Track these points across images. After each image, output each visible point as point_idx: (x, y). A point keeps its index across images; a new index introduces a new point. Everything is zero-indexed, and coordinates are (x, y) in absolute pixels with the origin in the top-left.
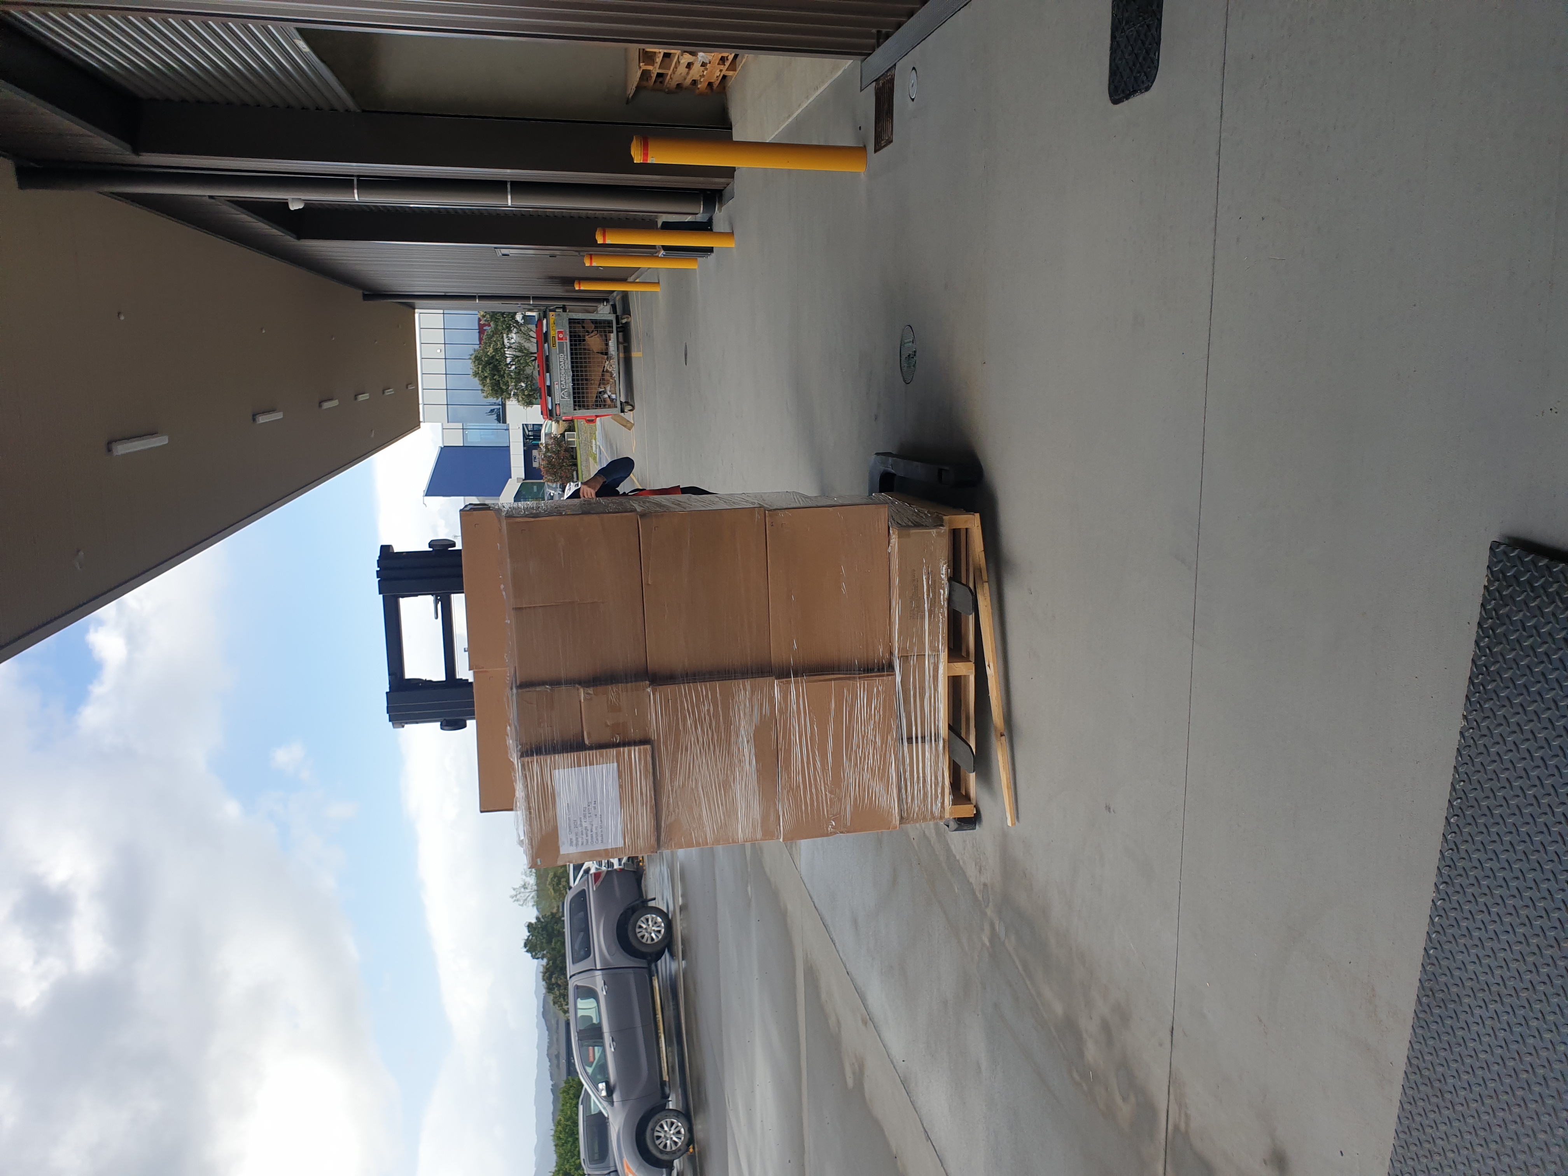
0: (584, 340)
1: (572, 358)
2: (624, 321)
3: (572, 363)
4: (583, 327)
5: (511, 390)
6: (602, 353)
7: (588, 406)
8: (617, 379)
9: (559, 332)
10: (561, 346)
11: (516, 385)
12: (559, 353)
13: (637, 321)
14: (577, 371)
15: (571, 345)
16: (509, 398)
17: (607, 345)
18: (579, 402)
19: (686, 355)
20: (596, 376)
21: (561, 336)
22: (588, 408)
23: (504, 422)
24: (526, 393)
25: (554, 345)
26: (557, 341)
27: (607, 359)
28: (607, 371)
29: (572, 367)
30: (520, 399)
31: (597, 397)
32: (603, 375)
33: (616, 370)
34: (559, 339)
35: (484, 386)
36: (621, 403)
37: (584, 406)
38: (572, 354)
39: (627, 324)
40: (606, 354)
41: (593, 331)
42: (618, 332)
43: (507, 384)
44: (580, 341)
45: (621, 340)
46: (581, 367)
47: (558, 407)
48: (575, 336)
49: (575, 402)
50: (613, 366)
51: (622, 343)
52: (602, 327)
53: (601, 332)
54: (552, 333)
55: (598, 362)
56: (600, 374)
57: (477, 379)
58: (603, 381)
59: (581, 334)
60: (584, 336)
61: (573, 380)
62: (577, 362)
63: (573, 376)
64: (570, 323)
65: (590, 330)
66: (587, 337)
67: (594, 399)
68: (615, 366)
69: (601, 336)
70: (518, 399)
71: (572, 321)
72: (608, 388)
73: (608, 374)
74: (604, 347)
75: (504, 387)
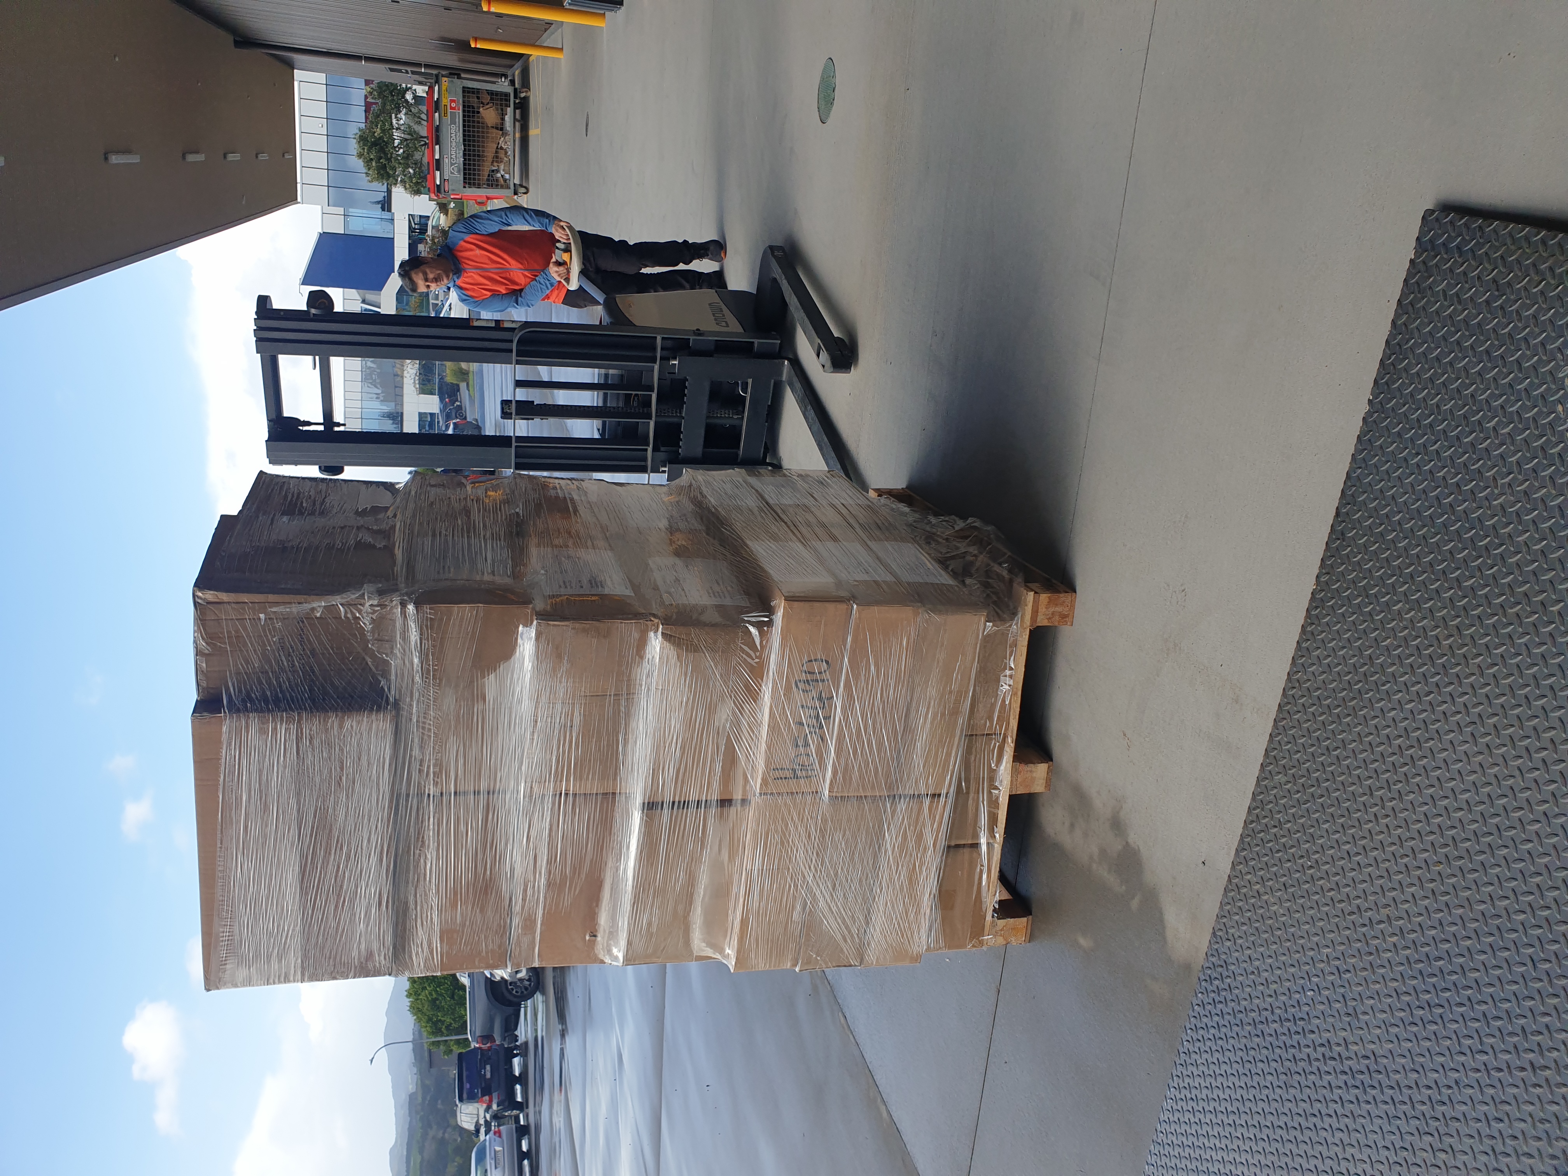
0: (478, 112)
1: (464, 131)
2: (523, 95)
3: (464, 135)
4: (478, 98)
5: (398, 176)
6: (497, 128)
7: (479, 184)
8: (511, 158)
9: (452, 101)
10: (453, 116)
11: (404, 171)
12: (451, 124)
13: (536, 97)
14: (469, 146)
15: (464, 116)
16: (396, 184)
17: (503, 119)
18: (470, 179)
19: (587, 125)
20: (490, 153)
21: (453, 105)
22: (479, 186)
23: (389, 210)
24: (414, 180)
25: (446, 114)
26: (449, 110)
27: (503, 134)
28: (502, 148)
29: (464, 140)
30: (408, 186)
31: (489, 176)
32: (496, 152)
33: (511, 147)
34: (451, 108)
35: (369, 169)
36: (515, 184)
37: (474, 184)
38: (464, 126)
39: (526, 100)
40: (502, 129)
41: (488, 104)
42: (515, 108)
43: (394, 169)
44: (473, 112)
45: (518, 117)
46: (474, 141)
47: (446, 183)
48: (469, 107)
49: (465, 178)
50: (509, 143)
51: (519, 121)
52: (499, 99)
53: (497, 104)
54: (445, 101)
55: (493, 138)
56: (494, 150)
57: (361, 160)
58: (497, 159)
59: (475, 105)
60: (479, 108)
61: (464, 155)
62: (469, 136)
63: (465, 150)
64: (464, 92)
65: (485, 102)
66: (481, 109)
67: (486, 178)
68: (510, 143)
69: (497, 109)
70: (405, 187)
71: (466, 90)
72: (502, 167)
73: (503, 152)
74: (499, 121)
75: (391, 172)
